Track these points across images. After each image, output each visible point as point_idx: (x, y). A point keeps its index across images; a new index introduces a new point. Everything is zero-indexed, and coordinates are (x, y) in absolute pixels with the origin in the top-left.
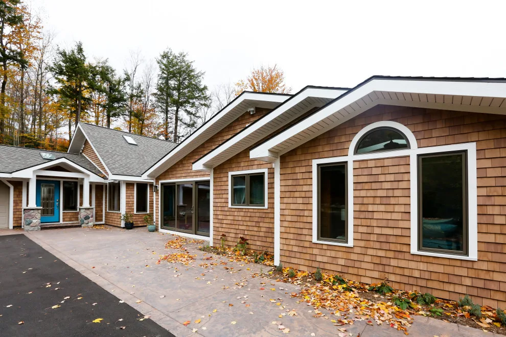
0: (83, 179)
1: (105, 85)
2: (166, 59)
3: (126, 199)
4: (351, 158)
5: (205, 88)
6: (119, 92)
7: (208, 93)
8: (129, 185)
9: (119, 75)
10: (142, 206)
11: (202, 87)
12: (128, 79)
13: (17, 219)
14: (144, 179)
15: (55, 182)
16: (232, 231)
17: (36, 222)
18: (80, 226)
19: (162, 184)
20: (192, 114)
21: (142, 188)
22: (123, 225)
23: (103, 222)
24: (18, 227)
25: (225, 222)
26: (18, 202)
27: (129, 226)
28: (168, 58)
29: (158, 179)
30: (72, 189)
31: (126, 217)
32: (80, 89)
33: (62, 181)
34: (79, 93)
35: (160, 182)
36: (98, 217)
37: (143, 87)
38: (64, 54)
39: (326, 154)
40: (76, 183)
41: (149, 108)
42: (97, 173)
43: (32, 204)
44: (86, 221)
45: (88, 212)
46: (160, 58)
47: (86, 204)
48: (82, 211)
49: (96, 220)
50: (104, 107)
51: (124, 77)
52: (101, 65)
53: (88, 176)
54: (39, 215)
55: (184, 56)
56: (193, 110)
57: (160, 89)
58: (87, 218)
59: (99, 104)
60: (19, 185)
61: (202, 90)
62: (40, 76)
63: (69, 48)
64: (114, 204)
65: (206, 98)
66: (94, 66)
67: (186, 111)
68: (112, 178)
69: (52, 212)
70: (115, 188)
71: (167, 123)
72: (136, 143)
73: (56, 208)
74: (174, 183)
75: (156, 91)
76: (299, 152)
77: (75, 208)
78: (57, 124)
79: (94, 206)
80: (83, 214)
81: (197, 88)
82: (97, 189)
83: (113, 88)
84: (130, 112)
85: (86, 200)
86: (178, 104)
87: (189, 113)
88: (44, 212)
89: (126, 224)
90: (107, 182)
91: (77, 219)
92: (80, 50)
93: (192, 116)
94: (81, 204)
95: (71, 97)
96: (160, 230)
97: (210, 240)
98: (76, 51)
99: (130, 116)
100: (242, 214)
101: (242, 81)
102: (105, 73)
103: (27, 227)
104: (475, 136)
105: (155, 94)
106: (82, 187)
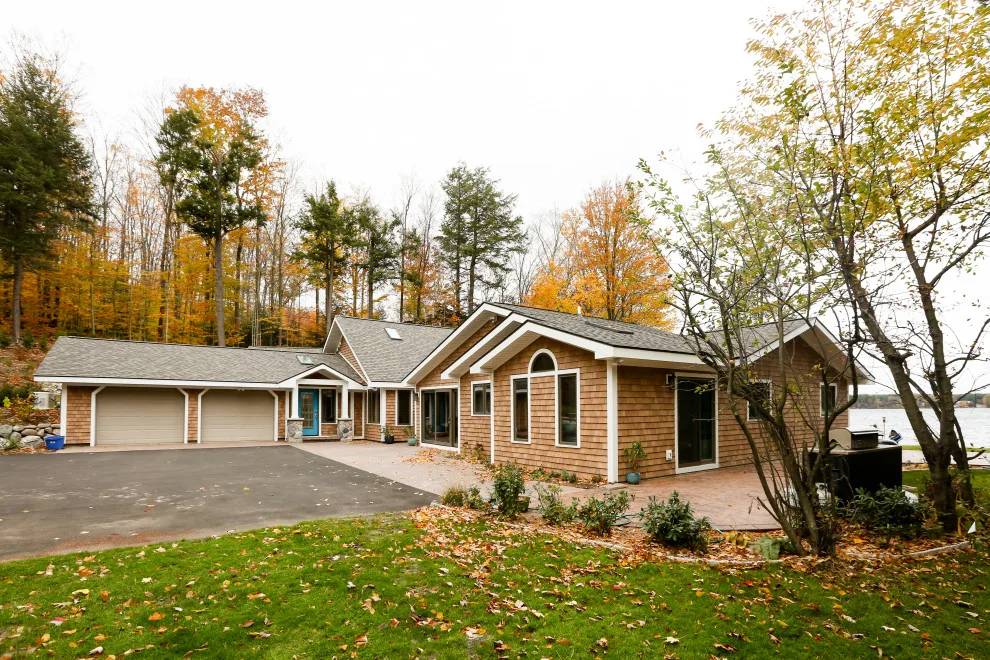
0: (341, 386)
1: (365, 235)
2: (456, 180)
3: (387, 409)
4: (529, 375)
5: (519, 220)
6: (385, 243)
7: (522, 228)
8: (390, 392)
9: (385, 216)
10: (404, 417)
11: (512, 219)
12: (397, 223)
13: (282, 431)
14: (404, 385)
15: (314, 391)
16: (475, 439)
17: (299, 433)
18: (339, 440)
19: (423, 392)
20: (497, 265)
21: (404, 395)
22: (383, 440)
23: (363, 437)
24: (282, 439)
25: (469, 430)
26: (281, 413)
27: (390, 440)
28: (460, 178)
29: (418, 386)
30: (330, 398)
31: (387, 431)
32: (333, 245)
33: (320, 389)
34: (332, 252)
35: (422, 389)
36: (357, 432)
37: (419, 232)
38: (311, 201)
39: (517, 371)
40: (334, 391)
41: (431, 260)
42: (356, 378)
43: (295, 415)
44: (345, 435)
45: (347, 424)
46: (447, 180)
47: (345, 416)
48: (341, 423)
49: (356, 434)
50: (364, 267)
51: (391, 220)
52: (358, 208)
53: (347, 382)
54: (301, 427)
55: (484, 173)
56: (500, 260)
57: (446, 230)
58: (346, 431)
59: (357, 265)
60: (283, 394)
61: (511, 225)
62: (280, 226)
63: (319, 192)
64: (374, 416)
65: (519, 237)
66: (349, 210)
67: (487, 262)
68: (371, 385)
69: (311, 423)
70: (374, 395)
71: (457, 285)
72: (398, 337)
73: (315, 420)
74: (433, 390)
75: (441, 234)
76: (504, 368)
77: (333, 420)
78: (296, 290)
79: (352, 417)
80: (342, 426)
81: (505, 222)
82: (357, 396)
83: (375, 240)
84: (402, 274)
85: (345, 410)
86: (475, 253)
87: (493, 265)
88: (305, 424)
89: (386, 438)
90: (366, 388)
91: (335, 433)
92: (332, 192)
93: (499, 270)
94: (340, 416)
95: (320, 260)
96: (422, 444)
97: (458, 450)
98: (327, 196)
99: (402, 279)
100: (481, 422)
101: (572, 211)
102: (366, 218)
103: (291, 439)
104: (579, 364)
105: (438, 238)
106: (340, 395)
